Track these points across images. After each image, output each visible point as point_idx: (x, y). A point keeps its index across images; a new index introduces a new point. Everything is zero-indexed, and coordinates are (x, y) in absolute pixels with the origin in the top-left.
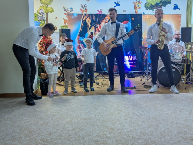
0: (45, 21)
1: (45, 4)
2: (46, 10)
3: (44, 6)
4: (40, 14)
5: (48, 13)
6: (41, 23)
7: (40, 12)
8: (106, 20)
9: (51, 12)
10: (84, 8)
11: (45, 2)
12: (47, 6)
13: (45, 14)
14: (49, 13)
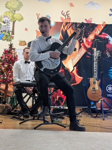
0: (11, 33)
1: (12, 10)
2: (13, 17)
3: (10, 12)
4: (4, 22)
5: (15, 21)
6: (5, 35)
7: (5, 21)
8: (96, 32)
9: (20, 20)
10: (66, 16)
11: (12, 6)
12: (15, 11)
13: (11, 23)
14: (17, 22)
